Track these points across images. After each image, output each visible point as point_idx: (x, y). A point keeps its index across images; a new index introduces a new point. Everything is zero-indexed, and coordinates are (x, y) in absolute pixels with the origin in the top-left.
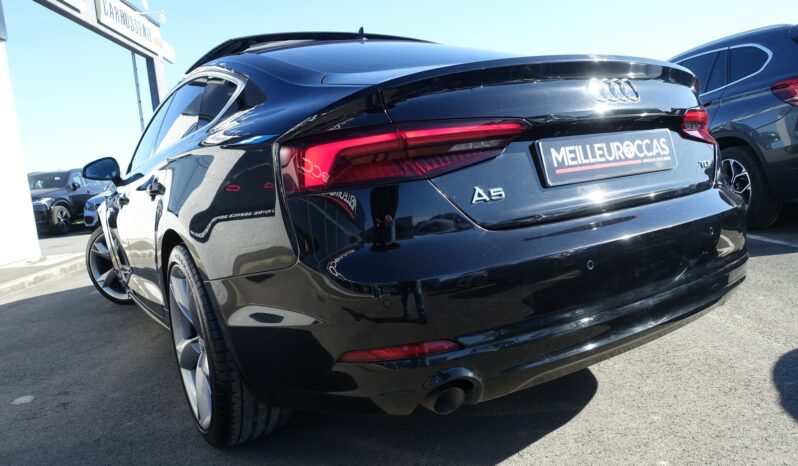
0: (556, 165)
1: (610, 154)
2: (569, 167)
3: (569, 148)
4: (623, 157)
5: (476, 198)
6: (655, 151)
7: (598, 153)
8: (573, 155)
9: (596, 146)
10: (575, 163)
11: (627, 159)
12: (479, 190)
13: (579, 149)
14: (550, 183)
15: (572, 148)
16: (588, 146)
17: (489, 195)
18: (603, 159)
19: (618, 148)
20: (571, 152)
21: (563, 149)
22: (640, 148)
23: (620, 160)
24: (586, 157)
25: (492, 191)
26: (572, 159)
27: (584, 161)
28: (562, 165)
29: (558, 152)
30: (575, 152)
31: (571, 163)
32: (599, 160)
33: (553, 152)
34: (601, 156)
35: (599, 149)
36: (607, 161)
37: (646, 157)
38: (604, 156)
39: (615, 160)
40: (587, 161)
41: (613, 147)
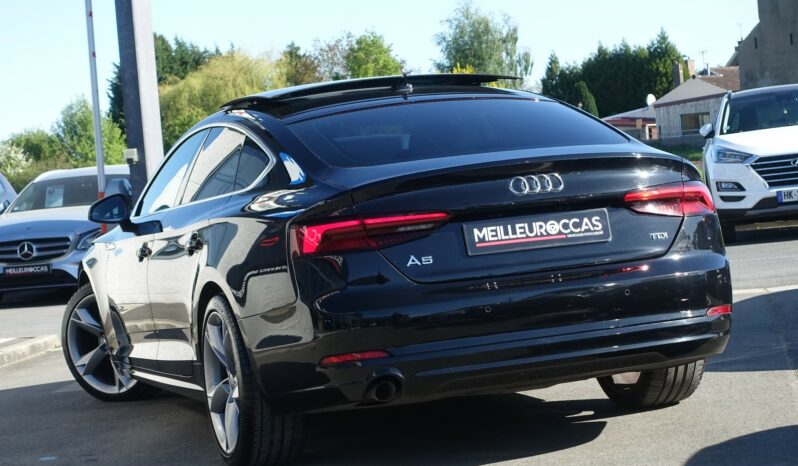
0: (477, 240)
1: (531, 231)
2: (489, 241)
3: (490, 228)
4: (545, 233)
5: (410, 263)
6: (584, 227)
7: (518, 231)
8: (494, 233)
9: (517, 226)
10: (496, 238)
11: (549, 235)
12: (412, 257)
13: (500, 229)
14: (470, 254)
15: (494, 228)
16: (509, 227)
17: (421, 261)
18: (524, 235)
19: (541, 227)
20: (492, 231)
21: (485, 229)
22: (566, 226)
23: (542, 235)
24: (506, 233)
25: (423, 259)
26: (492, 236)
27: (504, 237)
28: (482, 240)
29: (481, 231)
30: (496, 231)
31: (491, 239)
32: (520, 236)
33: (476, 231)
34: (521, 233)
35: (520, 228)
36: (528, 237)
37: (572, 232)
38: (525, 233)
39: (536, 236)
40: (507, 237)
41: (536, 225)
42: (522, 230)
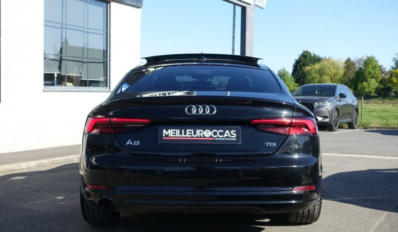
0: (164, 136)
1: (195, 134)
2: (171, 137)
3: (172, 130)
4: (202, 136)
5: (128, 143)
6: (226, 135)
7: (188, 133)
8: (174, 133)
10: (174, 136)
11: (204, 137)
12: (130, 140)
13: (178, 131)
14: (159, 142)
15: (175, 130)
16: (183, 131)
17: (133, 143)
18: (191, 136)
19: (201, 132)
20: (173, 132)
21: (169, 131)
22: (215, 134)
23: (200, 137)
24: (181, 134)
25: (135, 142)
26: (173, 134)
27: (179, 136)
28: (167, 136)
29: (167, 131)
30: (175, 132)
31: (172, 136)
32: (188, 136)
33: (164, 131)
34: (189, 135)
35: (189, 132)
36: (192, 137)
37: (218, 137)
38: (191, 134)
39: (197, 137)
40: (181, 136)
41: (198, 131)
42: (190, 133)
